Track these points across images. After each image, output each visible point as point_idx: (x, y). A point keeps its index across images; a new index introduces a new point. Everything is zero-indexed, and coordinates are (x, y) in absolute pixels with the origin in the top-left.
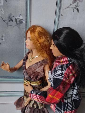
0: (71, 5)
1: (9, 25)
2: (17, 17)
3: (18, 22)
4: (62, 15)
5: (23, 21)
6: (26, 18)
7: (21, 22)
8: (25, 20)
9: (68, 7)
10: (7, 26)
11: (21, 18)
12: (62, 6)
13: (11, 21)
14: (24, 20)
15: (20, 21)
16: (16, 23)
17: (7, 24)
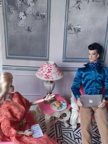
0: (75, 5)
1: (37, 18)
2: (42, 14)
4: (70, 12)
5: (46, 16)
6: (47, 14)
7: (44, 16)
8: (47, 15)
9: (73, 7)
10: (36, 19)
11: (44, 14)
12: (70, 6)
13: (38, 16)
16: (41, 18)
17: (36, 18)
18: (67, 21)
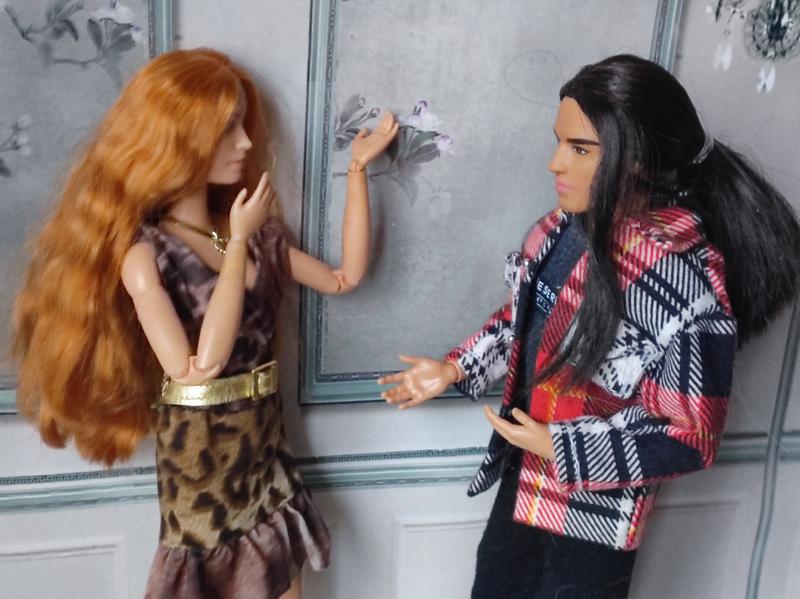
1: (57, 55)
2: (100, 14)
3: (107, 42)
5: (137, 36)
6: (152, 18)
7: (122, 39)
8: (145, 25)
10: (46, 65)
11: (123, 14)
13: (67, 35)
14: (138, 29)
15: (116, 33)
16: (95, 48)
17: (46, 49)
18: (329, 80)
